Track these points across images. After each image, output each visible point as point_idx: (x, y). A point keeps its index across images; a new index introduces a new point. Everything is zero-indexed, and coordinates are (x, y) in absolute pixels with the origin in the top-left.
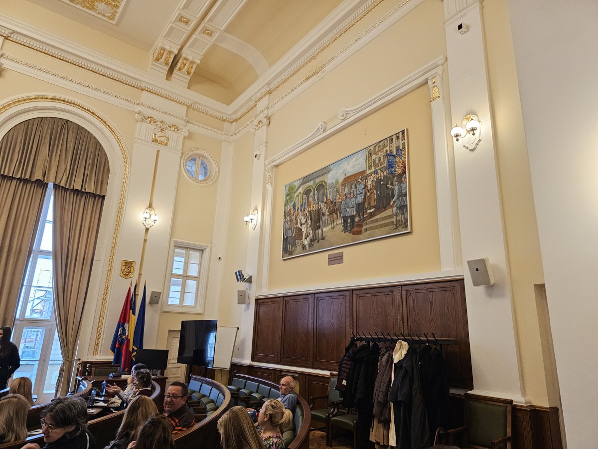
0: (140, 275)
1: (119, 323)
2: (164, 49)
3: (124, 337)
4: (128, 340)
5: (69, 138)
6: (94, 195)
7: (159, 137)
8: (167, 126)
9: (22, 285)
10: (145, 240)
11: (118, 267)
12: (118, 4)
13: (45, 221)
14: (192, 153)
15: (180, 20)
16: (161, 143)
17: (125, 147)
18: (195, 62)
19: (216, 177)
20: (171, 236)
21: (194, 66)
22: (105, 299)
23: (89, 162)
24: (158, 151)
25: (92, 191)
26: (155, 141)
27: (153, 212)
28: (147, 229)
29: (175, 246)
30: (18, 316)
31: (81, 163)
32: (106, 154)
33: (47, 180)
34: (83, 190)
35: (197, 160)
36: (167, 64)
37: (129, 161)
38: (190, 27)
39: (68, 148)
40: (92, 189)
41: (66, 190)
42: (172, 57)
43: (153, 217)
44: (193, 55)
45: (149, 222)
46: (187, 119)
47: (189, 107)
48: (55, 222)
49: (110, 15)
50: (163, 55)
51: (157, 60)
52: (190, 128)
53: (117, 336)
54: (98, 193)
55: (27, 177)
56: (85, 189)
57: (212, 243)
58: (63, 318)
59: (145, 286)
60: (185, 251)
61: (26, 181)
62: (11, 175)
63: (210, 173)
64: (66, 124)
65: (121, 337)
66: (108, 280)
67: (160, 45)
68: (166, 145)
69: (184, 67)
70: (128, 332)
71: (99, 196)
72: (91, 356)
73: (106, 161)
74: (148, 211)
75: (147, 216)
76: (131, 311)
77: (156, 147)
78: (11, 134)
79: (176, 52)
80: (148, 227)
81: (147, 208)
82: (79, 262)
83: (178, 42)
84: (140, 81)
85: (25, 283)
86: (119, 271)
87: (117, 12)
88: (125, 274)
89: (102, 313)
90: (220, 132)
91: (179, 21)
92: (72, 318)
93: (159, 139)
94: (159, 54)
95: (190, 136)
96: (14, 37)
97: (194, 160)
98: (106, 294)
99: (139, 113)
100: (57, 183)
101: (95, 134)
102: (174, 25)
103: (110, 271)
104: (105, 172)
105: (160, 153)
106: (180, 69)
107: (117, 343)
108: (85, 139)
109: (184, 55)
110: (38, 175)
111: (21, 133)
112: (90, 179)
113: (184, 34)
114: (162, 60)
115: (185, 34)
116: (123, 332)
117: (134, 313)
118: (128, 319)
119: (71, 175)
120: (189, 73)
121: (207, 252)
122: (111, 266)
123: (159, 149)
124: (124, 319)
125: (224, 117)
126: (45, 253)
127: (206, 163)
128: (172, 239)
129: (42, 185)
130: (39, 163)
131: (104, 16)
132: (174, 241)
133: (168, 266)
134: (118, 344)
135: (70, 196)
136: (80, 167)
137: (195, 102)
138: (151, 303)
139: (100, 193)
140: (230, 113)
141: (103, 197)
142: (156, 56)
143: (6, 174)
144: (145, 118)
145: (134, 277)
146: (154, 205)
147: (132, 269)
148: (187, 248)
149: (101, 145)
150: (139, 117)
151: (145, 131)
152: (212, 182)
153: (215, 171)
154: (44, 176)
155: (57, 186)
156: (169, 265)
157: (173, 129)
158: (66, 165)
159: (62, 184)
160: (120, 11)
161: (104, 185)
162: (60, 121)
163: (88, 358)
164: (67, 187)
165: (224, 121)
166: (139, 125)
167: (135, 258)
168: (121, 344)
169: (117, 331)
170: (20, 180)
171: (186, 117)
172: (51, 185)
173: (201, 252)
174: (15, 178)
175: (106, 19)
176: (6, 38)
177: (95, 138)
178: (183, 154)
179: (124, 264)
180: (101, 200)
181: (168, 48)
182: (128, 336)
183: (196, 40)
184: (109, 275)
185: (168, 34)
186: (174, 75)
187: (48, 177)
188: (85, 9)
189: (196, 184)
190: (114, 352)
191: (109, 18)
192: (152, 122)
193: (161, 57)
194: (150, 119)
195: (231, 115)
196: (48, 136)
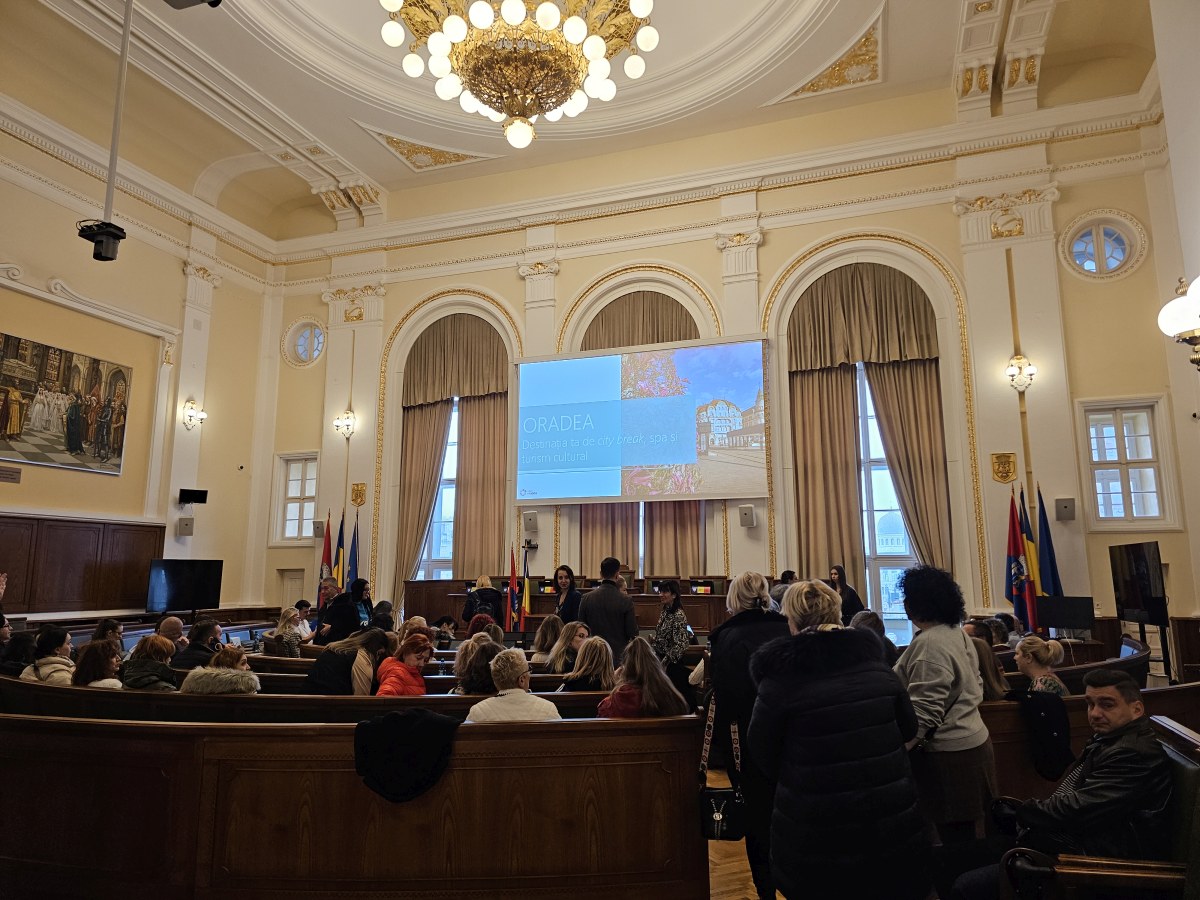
0: (1029, 473)
1: (1009, 556)
2: (971, 70)
3: (1023, 578)
4: (1032, 584)
5: (865, 288)
6: (922, 362)
7: (1003, 226)
8: (1013, 199)
9: (862, 511)
10: (1023, 414)
11: (986, 467)
12: (873, 54)
13: (866, 418)
14: (1076, 226)
15: (977, 11)
16: (1010, 234)
17: (950, 268)
18: (1037, 55)
19: (1145, 253)
20: (1073, 393)
21: (1038, 62)
22: (979, 519)
23: (902, 313)
24: (1008, 252)
25: (917, 357)
26: (999, 235)
27: (1023, 361)
28: (1022, 394)
29: (1086, 411)
30: (867, 552)
31: (891, 320)
32: (922, 291)
33: (853, 361)
34: (904, 359)
35: (1094, 233)
36: (984, 89)
37: (961, 288)
38: (999, 11)
39: (868, 304)
40: (917, 354)
41: (881, 366)
42: (990, 72)
43: (1027, 370)
44: (1028, 46)
45: (1022, 380)
46: (1051, 167)
47: (1049, 142)
48: (878, 416)
49: (869, 74)
50: (971, 80)
51: (965, 92)
52: (1059, 182)
53: (1011, 576)
54: (927, 357)
55: (829, 364)
56: (906, 356)
57: (1168, 387)
58: (925, 553)
59: (1039, 492)
60: (1111, 416)
61: (829, 370)
62: (809, 368)
63: (1131, 246)
64: (855, 269)
65: (1017, 578)
66: (976, 490)
67: (961, 67)
68: (1021, 233)
69: (1017, 76)
70: (1028, 569)
71: (930, 360)
72: (981, 608)
73: (927, 302)
74: (1014, 362)
75: (1015, 371)
76: (1024, 535)
77: (1003, 244)
78: (796, 313)
79: (992, 61)
80: (1021, 389)
81: (1012, 358)
82: (926, 468)
83: (990, 42)
84: (946, 146)
85: (865, 508)
86: (990, 473)
87: (877, 65)
88: (1002, 476)
89: (981, 543)
90: (1133, 155)
91: (975, 13)
92: (938, 550)
93: (1003, 230)
94: (964, 82)
95: (1066, 194)
96: (767, 183)
97: (1089, 233)
98: (978, 513)
99: (958, 201)
100: (866, 360)
101: (899, 267)
102: (968, 26)
103: (975, 475)
104: (929, 319)
105: (1013, 253)
106: (1012, 83)
107: (1014, 589)
108: (887, 280)
109: (1009, 58)
110: (840, 358)
111: (806, 307)
112: (910, 339)
113: (993, 26)
114: (975, 87)
115: (996, 25)
116: (1018, 569)
117: (1030, 538)
118: (1021, 549)
119: (882, 342)
120: (1030, 80)
121: (1161, 409)
122: (974, 466)
123: (1008, 247)
124: (1015, 551)
125: (1136, 121)
126: (878, 462)
127: (1116, 230)
128: (1076, 401)
129: (849, 369)
130: (838, 339)
131: (862, 80)
132: (1081, 403)
133: (1081, 450)
134: (1016, 589)
135: (889, 375)
136: (891, 326)
137: (1059, 127)
138: (1059, 518)
139: (929, 355)
140: (1145, 106)
141: (937, 360)
142: (960, 89)
143: (804, 368)
144: (968, 205)
145: (1020, 478)
146: (1023, 349)
147: (1011, 465)
148: (1115, 409)
149: (911, 279)
150: (959, 207)
151: (976, 225)
152: (1137, 266)
153: (1139, 238)
154: (848, 356)
155: (868, 365)
156: (1081, 446)
157: (1026, 198)
158: (871, 331)
159: (874, 360)
160: (879, 61)
161: (933, 342)
162: (848, 269)
163: (977, 612)
164: (881, 362)
165: (1138, 127)
166: (963, 220)
167: (1014, 448)
168: (1021, 588)
169: (1009, 569)
170: (822, 370)
171: (1049, 162)
172: (859, 365)
173: (1149, 410)
174: (816, 370)
175: (867, 83)
176: (758, 191)
177: (901, 273)
178: (1057, 236)
179: (995, 460)
180: (934, 366)
181: (975, 64)
182: (1028, 576)
183: (1020, 20)
184: (976, 481)
185: (967, 44)
186: (1005, 100)
187: (853, 357)
188: (836, 89)
189: (1102, 281)
190: (1012, 601)
191: (870, 79)
192: (984, 204)
193: (971, 85)
194: (979, 202)
195: (1149, 108)
196: (839, 298)
